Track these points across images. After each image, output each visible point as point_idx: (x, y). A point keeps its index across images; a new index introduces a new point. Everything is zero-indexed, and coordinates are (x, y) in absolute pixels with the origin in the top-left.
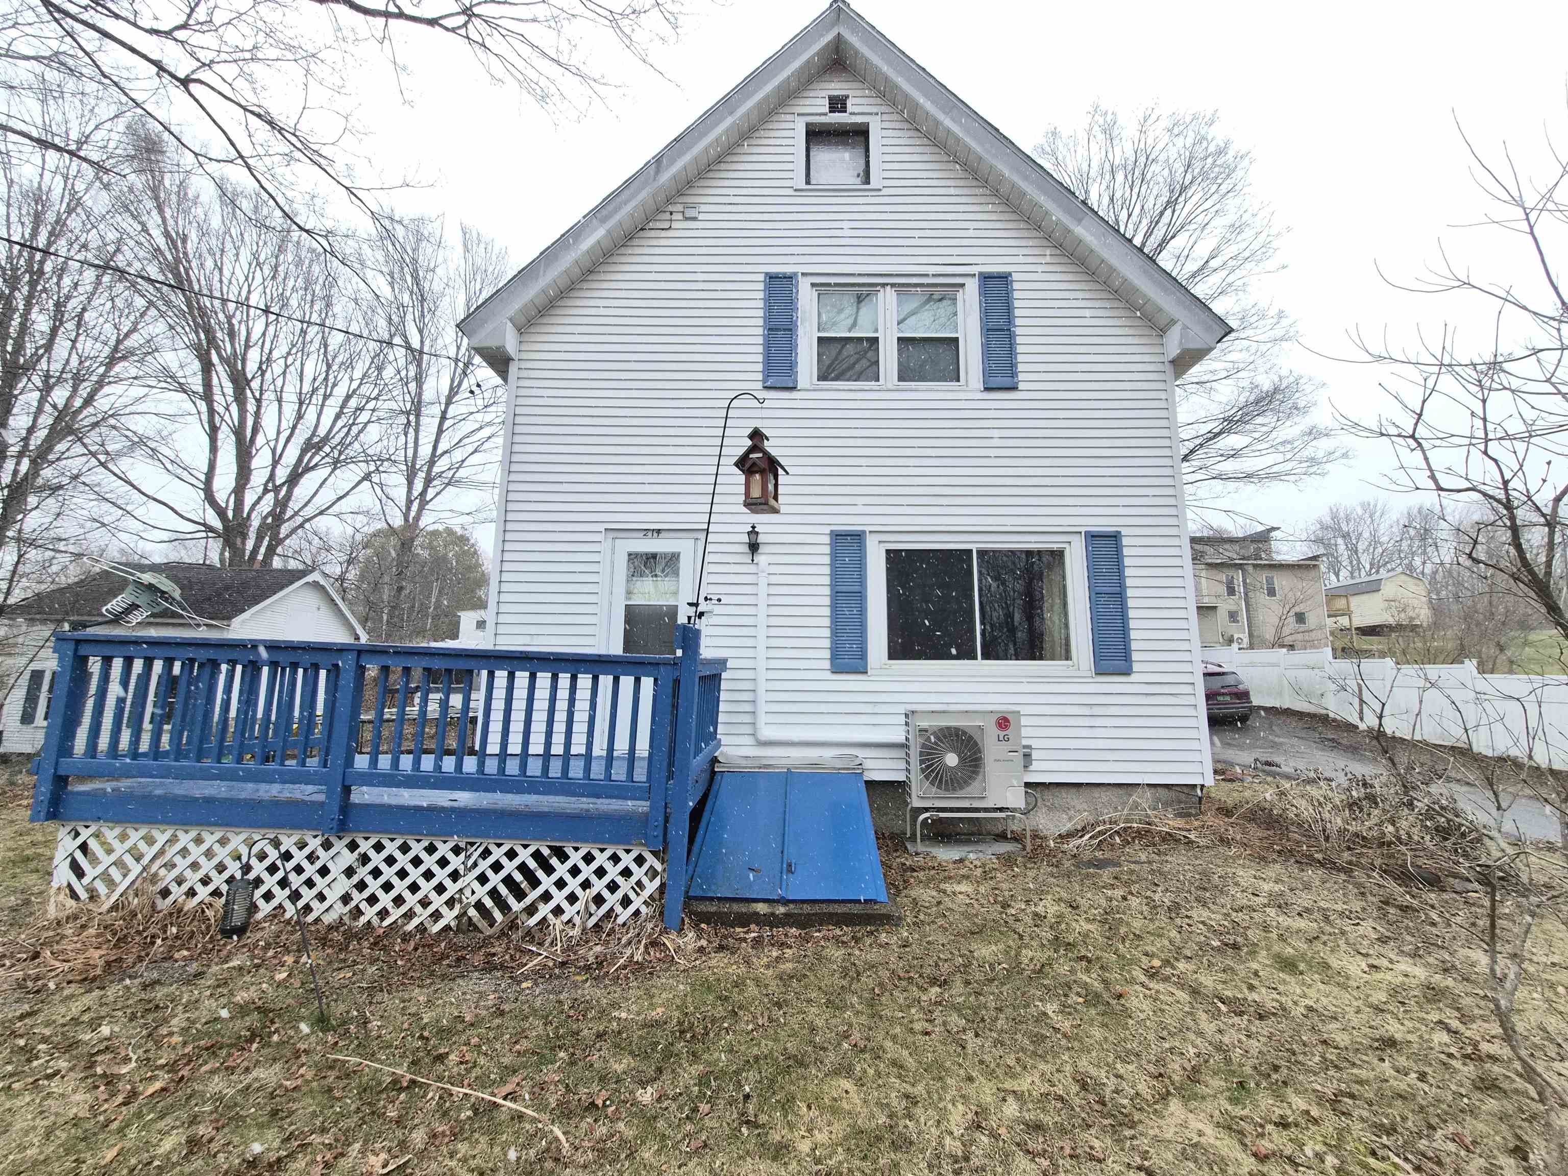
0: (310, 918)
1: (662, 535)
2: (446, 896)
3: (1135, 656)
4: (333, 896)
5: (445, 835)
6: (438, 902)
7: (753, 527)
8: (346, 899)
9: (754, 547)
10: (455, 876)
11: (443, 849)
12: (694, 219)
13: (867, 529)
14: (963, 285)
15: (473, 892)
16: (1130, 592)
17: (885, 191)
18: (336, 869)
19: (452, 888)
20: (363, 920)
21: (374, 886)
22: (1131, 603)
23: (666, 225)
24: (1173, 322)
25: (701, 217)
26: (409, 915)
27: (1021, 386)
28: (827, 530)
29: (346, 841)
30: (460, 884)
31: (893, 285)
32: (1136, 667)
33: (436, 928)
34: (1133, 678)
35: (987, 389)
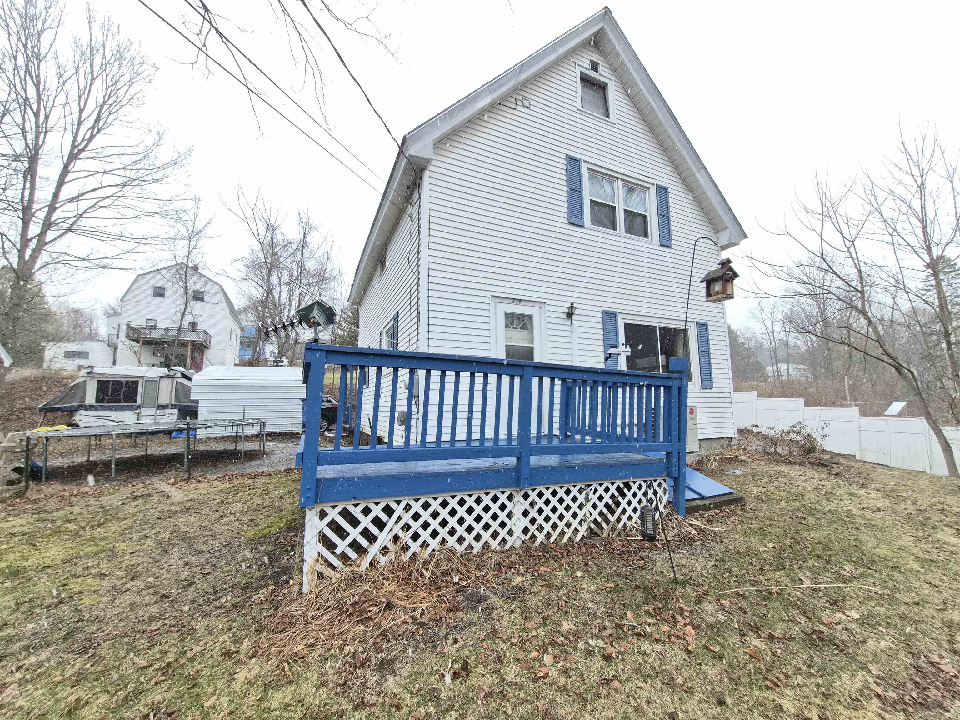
0: (507, 547)
1: (522, 303)
2: (578, 519)
3: (714, 381)
4: (518, 532)
5: (574, 482)
6: (575, 523)
7: (572, 304)
8: (526, 531)
9: (570, 316)
10: (581, 507)
11: (574, 492)
12: (528, 108)
13: (618, 311)
14: (648, 188)
15: (591, 514)
16: (712, 352)
17: (617, 126)
18: (518, 512)
19: (581, 514)
20: (539, 541)
21: (540, 520)
22: (712, 356)
23: (514, 106)
24: (726, 228)
25: (532, 107)
26: (562, 533)
27: (674, 247)
28: (600, 310)
29: (523, 493)
30: (584, 510)
31: (622, 180)
32: (714, 386)
33: (578, 539)
34: (713, 390)
35: (661, 245)
